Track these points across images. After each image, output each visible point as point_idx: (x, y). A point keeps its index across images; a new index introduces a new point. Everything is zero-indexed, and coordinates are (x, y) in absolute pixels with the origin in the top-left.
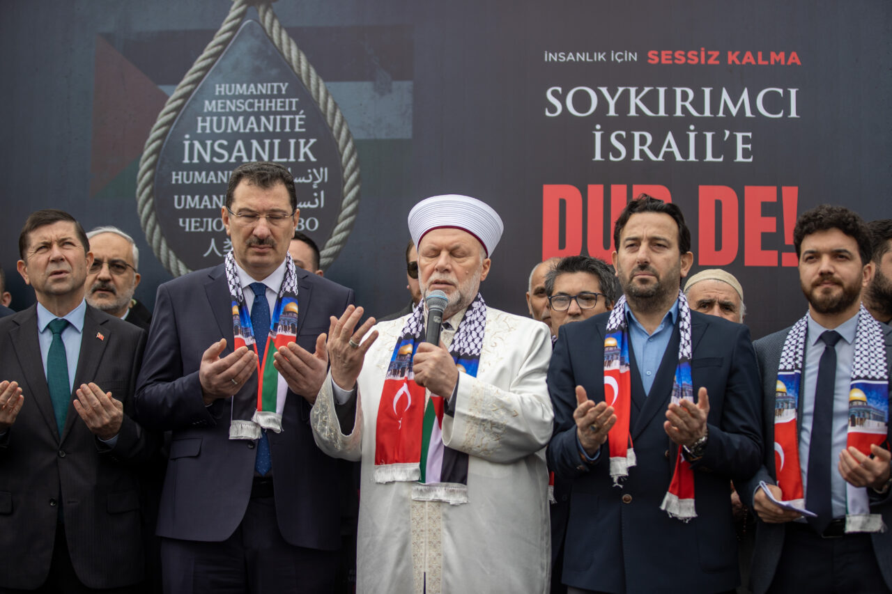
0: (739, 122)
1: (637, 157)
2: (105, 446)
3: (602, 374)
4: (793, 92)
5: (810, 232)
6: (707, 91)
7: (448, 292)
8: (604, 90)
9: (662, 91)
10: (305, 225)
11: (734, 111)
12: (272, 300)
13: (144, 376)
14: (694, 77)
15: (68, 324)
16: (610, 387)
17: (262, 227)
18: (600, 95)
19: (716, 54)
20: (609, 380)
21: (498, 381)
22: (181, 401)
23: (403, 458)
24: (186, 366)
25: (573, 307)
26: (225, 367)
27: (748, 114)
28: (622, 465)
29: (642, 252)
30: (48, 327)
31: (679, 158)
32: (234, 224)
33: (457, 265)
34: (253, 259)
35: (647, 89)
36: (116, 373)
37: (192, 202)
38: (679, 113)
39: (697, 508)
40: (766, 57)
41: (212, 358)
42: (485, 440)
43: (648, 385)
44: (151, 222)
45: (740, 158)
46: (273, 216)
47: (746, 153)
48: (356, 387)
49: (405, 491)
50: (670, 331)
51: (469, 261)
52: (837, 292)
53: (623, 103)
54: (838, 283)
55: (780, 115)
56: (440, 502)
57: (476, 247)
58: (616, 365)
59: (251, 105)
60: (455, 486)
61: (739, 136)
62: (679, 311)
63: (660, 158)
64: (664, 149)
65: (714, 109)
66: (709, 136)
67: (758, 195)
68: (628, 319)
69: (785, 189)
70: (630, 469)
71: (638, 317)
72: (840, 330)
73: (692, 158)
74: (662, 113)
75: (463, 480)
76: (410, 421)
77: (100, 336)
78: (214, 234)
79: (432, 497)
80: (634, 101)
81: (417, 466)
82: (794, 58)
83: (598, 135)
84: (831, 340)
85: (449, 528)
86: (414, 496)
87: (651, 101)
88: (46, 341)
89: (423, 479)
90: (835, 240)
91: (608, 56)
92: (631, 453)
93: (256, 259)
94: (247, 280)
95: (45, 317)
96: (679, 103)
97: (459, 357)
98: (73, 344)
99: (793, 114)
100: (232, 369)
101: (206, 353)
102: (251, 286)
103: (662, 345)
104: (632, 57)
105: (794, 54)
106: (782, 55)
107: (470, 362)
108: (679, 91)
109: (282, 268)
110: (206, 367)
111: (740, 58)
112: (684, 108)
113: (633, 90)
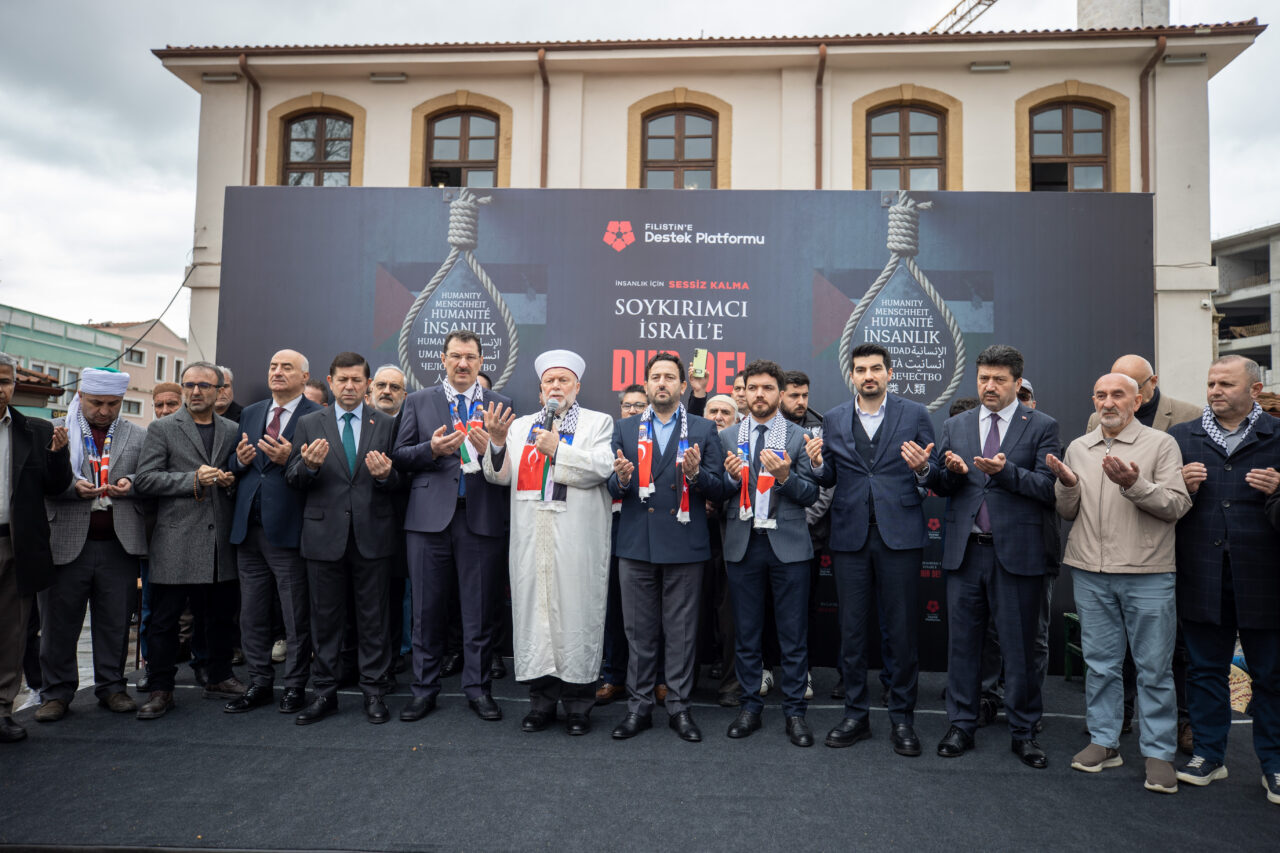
0: (715, 319)
1: (662, 336)
2: (379, 483)
3: (637, 443)
4: (744, 303)
5: (752, 374)
6: (700, 303)
7: (559, 400)
8: (646, 301)
9: (676, 302)
10: (487, 368)
11: (713, 313)
12: (468, 404)
13: (398, 443)
14: (693, 295)
15: (353, 416)
16: (642, 451)
17: (463, 363)
18: (643, 303)
19: (704, 283)
20: (641, 447)
21: (583, 447)
22: (419, 457)
23: (533, 488)
24: (421, 437)
25: (632, 410)
26: (449, 440)
27: (721, 314)
28: (645, 492)
29: (662, 381)
30: (343, 417)
31: (684, 337)
32: (449, 363)
33: (563, 386)
34: (459, 380)
35: (668, 301)
36: (381, 442)
37: (429, 354)
38: (684, 314)
39: (691, 517)
40: (731, 285)
41: (439, 435)
42: (575, 477)
43: (663, 450)
44: (406, 364)
45: (716, 337)
46: (469, 357)
47: (719, 335)
48: (505, 446)
49: (533, 505)
50: (675, 423)
51: (570, 384)
52: (765, 408)
53: (656, 308)
54: (766, 403)
55: (738, 315)
56: (552, 511)
57: (572, 377)
58: (645, 439)
59: (461, 304)
60: (559, 502)
61: (716, 326)
62: (680, 413)
63: (674, 337)
64: (677, 332)
65: (703, 312)
66: (700, 326)
67: (725, 356)
68: (653, 416)
69: (739, 354)
70: (651, 494)
71: (658, 415)
72: (767, 424)
73: (691, 337)
74: (676, 313)
75: (564, 499)
76: (537, 468)
77: (371, 421)
78: (440, 371)
79: (547, 508)
80: (662, 307)
81: (539, 492)
82: (746, 286)
83: (643, 325)
84: (762, 429)
85: (557, 525)
86: (538, 508)
87: (670, 307)
88: (341, 425)
89: (543, 498)
90: (766, 379)
91: (648, 284)
92: (652, 485)
93: (460, 380)
94: (455, 392)
95: (340, 412)
96: (685, 309)
97: (563, 434)
98: (357, 426)
99: (744, 315)
100: (452, 442)
101: (436, 432)
102: (457, 396)
103: (671, 429)
104: (662, 284)
105: (745, 284)
106: (739, 284)
107: (567, 436)
108: (685, 302)
109: (474, 386)
110: (436, 440)
111: (717, 285)
112: (687, 311)
113: (661, 301)
